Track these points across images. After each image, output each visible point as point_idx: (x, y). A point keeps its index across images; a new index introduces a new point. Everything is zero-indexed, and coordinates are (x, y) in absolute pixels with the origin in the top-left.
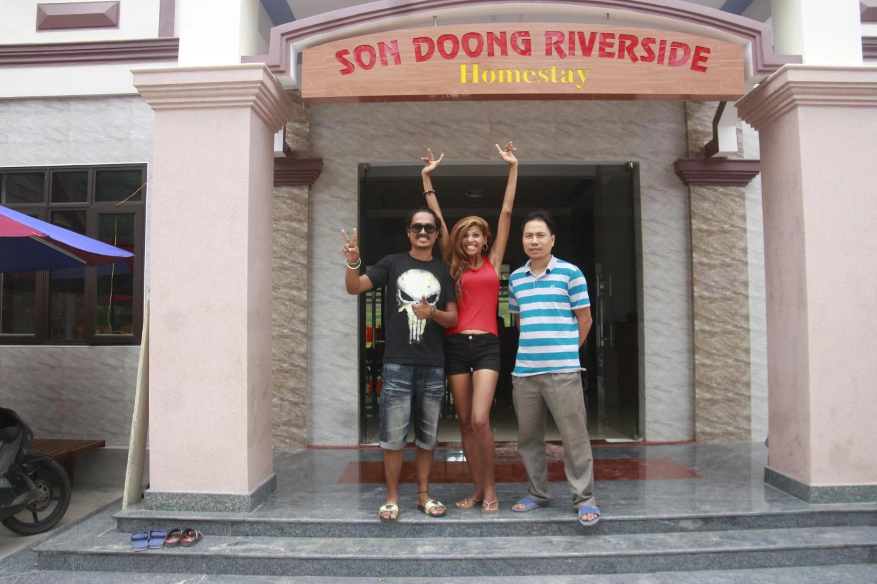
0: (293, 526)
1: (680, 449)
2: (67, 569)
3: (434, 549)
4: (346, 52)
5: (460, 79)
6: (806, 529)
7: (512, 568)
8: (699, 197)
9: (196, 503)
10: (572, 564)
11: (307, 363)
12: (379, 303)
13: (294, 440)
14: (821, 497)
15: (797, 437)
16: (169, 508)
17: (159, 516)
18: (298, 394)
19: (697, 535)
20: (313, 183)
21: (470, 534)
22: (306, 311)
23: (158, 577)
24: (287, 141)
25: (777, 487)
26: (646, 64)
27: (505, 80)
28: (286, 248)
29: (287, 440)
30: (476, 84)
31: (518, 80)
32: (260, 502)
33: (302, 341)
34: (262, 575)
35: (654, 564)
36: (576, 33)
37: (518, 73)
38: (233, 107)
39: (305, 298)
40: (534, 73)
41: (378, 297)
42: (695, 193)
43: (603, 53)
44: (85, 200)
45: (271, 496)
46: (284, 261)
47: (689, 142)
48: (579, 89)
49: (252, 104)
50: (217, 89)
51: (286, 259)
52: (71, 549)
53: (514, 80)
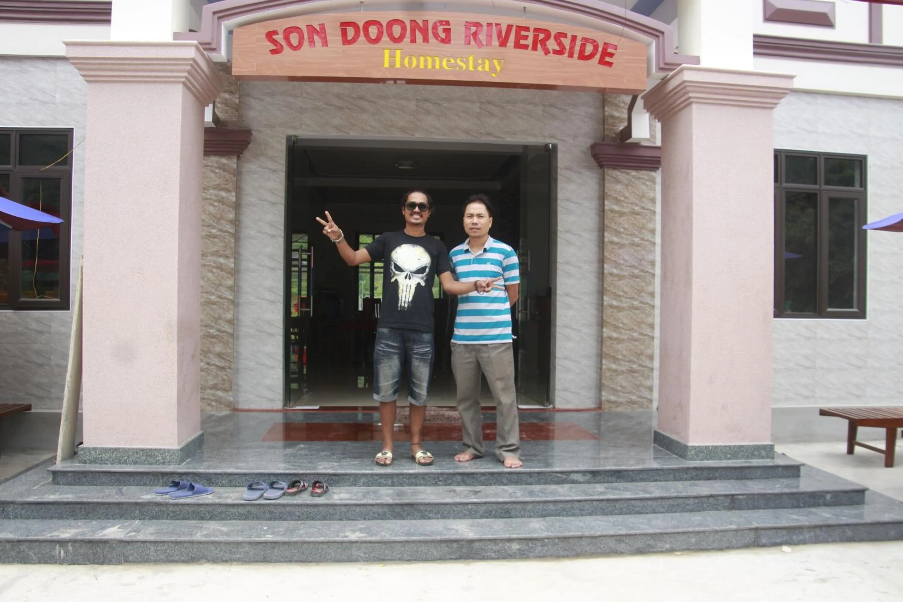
0: (220, 477)
1: (586, 415)
2: (5, 518)
3: (349, 496)
4: (275, 33)
5: (383, 64)
6: (681, 482)
7: (418, 512)
8: (613, 179)
9: (128, 457)
10: (472, 509)
11: (234, 329)
12: (304, 272)
13: (221, 403)
14: (697, 456)
15: (680, 403)
16: (102, 462)
17: (93, 469)
18: (224, 359)
19: (585, 487)
20: (242, 153)
21: (382, 483)
22: (233, 279)
23: (94, 522)
24: (216, 111)
25: (663, 447)
26: (557, 57)
27: (426, 66)
28: (214, 217)
29: (213, 404)
30: (398, 69)
31: (437, 67)
32: (188, 456)
33: (229, 308)
34: (191, 520)
35: (544, 510)
36: (494, 25)
37: (437, 60)
38: (166, 82)
39: (232, 265)
40: (452, 61)
41: (304, 266)
42: (609, 176)
43: (518, 46)
44: (8, 163)
45: (198, 452)
46: (212, 229)
47: (606, 127)
48: (493, 77)
49: (184, 80)
50: (149, 64)
51: (214, 227)
52: (9, 499)
53: (434, 66)
